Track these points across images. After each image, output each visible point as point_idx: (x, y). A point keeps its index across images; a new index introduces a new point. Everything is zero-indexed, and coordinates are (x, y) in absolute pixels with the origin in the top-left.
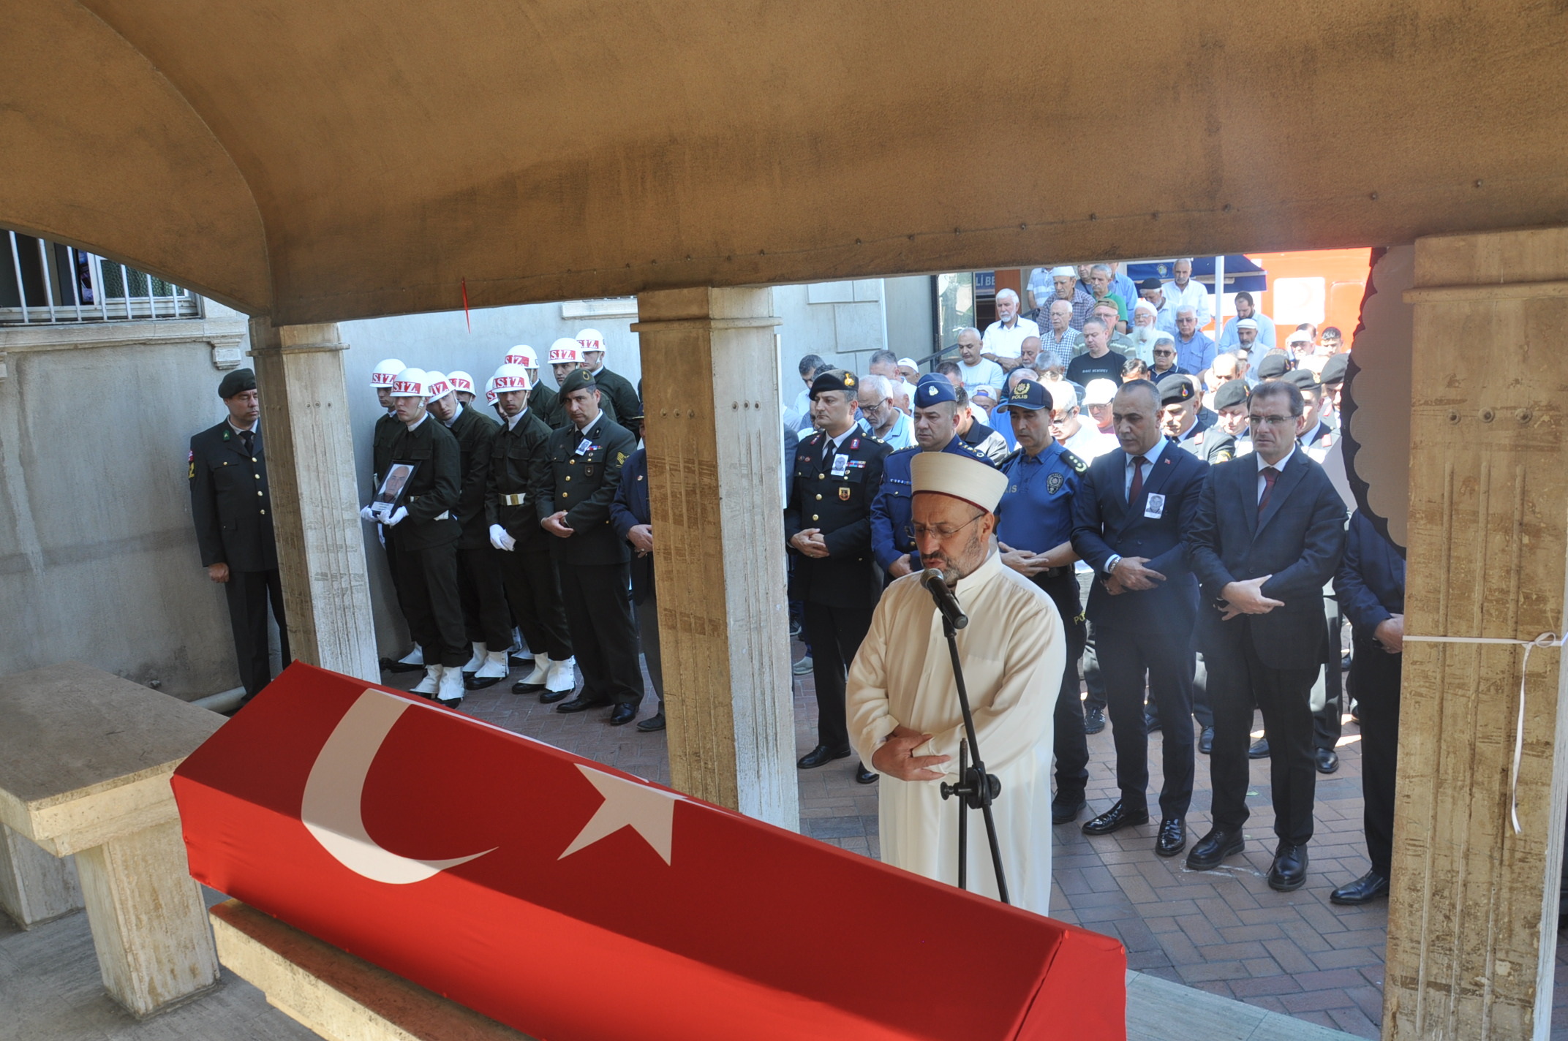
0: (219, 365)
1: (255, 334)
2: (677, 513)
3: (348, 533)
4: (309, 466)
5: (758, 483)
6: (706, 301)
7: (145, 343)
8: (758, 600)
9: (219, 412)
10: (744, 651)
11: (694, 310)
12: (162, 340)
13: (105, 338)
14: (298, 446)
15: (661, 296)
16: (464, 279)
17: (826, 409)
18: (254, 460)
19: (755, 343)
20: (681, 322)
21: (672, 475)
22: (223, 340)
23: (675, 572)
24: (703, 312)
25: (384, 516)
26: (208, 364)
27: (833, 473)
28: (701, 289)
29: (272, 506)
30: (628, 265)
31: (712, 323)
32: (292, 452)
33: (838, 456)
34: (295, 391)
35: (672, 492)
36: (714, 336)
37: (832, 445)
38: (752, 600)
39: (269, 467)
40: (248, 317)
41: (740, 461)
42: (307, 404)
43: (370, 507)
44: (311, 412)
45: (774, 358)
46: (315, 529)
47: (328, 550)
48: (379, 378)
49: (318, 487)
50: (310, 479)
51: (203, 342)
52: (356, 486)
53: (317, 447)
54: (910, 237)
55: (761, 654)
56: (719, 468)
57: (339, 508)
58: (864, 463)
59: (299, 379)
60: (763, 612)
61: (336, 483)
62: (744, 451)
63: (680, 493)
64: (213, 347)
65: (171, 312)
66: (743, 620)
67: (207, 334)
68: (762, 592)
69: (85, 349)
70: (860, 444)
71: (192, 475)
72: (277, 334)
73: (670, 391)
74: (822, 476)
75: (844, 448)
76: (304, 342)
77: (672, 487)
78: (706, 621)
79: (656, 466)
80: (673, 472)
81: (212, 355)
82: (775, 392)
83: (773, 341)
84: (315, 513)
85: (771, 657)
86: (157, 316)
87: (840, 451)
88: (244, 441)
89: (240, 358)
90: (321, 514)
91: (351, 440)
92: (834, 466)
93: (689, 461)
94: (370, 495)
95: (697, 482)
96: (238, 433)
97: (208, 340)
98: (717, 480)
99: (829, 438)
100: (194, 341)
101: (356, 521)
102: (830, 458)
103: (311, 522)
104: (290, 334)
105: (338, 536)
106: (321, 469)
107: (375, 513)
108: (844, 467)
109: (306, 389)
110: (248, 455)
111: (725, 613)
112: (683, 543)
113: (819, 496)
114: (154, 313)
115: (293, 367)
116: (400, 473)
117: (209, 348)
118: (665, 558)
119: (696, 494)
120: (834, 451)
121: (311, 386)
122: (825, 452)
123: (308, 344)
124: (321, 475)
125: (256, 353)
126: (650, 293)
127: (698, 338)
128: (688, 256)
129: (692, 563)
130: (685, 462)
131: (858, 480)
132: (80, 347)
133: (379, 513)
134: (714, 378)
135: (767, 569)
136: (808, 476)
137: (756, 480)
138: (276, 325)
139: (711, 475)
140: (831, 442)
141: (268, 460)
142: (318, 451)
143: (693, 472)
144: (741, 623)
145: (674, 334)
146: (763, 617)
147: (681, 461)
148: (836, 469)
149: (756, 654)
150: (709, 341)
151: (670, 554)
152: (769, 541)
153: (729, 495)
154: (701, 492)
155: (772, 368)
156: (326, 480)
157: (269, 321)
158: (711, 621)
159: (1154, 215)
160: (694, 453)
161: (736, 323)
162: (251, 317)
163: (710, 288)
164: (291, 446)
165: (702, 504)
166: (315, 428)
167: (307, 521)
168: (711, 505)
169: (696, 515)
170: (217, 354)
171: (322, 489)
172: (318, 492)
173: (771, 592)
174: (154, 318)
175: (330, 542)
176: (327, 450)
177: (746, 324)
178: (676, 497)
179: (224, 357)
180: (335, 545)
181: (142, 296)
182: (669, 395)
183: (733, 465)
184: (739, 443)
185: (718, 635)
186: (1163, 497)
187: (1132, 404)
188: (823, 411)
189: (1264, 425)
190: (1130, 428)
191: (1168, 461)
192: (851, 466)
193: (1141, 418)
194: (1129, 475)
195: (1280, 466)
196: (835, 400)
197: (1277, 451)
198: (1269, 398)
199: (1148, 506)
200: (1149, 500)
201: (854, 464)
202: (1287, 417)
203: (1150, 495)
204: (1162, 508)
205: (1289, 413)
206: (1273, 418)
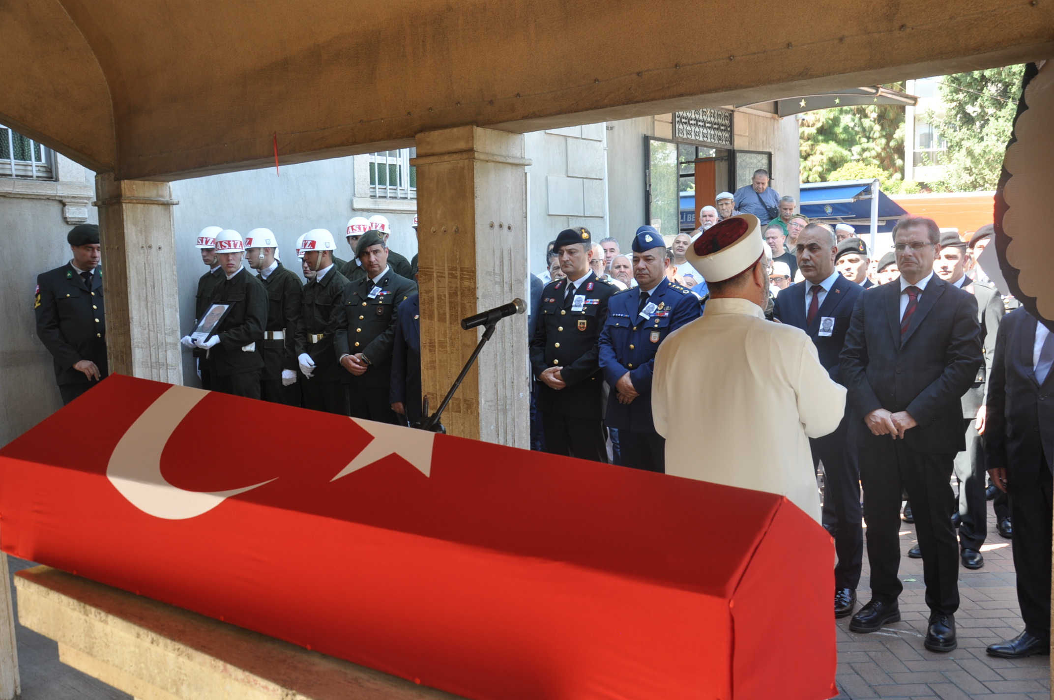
0: (69, 220)
1: (100, 187)
2: (442, 312)
3: (170, 354)
4: (139, 296)
5: (508, 291)
6: (471, 137)
8: (505, 387)
9: (65, 255)
10: (492, 427)
11: (462, 145)
12: (20, 194)
14: (132, 278)
15: (435, 136)
16: (275, 133)
17: (570, 259)
18: (93, 293)
19: (510, 177)
20: (450, 155)
21: (438, 281)
22: (73, 200)
23: (437, 362)
24: (470, 145)
25: (200, 342)
26: (59, 219)
27: (573, 309)
28: (468, 128)
29: (106, 330)
30: (409, 113)
31: (476, 154)
32: (126, 284)
33: (576, 297)
34: (132, 234)
35: (438, 295)
36: (477, 166)
37: (572, 287)
38: (500, 386)
39: (106, 297)
40: (95, 173)
41: (494, 270)
42: (141, 245)
43: (190, 335)
44: (144, 252)
45: (524, 192)
46: (142, 348)
47: (151, 366)
48: (202, 241)
49: (146, 314)
50: (140, 307)
51: (55, 200)
52: (178, 316)
53: (148, 281)
55: (506, 432)
56: (477, 273)
57: (163, 333)
58: (598, 300)
59: (135, 224)
60: (508, 397)
61: (162, 312)
62: (498, 263)
63: (445, 295)
64: (64, 205)
65: (30, 174)
66: (492, 401)
67: (60, 193)
68: (508, 381)
70: (594, 287)
71: (38, 305)
72: (119, 187)
73: (439, 212)
74: (563, 312)
75: (582, 290)
76: (141, 194)
77: (438, 291)
78: (462, 401)
79: (426, 275)
80: (439, 279)
81: (63, 212)
82: (524, 219)
83: (524, 178)
84: (142, 334)
85: (513, 436)
86: (17, 176)
87: (578, 293)
88: (84, 280)
89: (86, 216)
90: (147, 336)
91: (176, 278)
92: (574, 304)
93: (453, 269)
95: (459, 286)
96: (79, 273)
97: (61, 199)
98: (475, 283)
99: (569, 282)
100: (48, 199)
101: (176, 344)
102: (571, 297)
103: (139, 342)
104: (130, 188)
105: (161, 355)
106: (150, 299)
107: (193, 340)
108: (582, 304)
109: (141, 233)
110: (88, 290)
111: (477, 394)
112: (445, 337)
113: (561, 328)
114: (14, 173)
115: (130, 214)
116: (217, 311)
117: (61, 206)
118: (430, 351)
119: (457, 295)
120: (574, 291)
121: (146, 231)
122: (567, 293)
123: (144, 197)
124: (149, 304)
125: (100, 203)
126: (427, 134)
127: (463, 168)
128: (458, 103)
129: (452, 353)
130: (449, 270)
131: (593, 314)
133: (196, 340)
134: (475, 200)
135: (513, 362)
136: (552, 313)
137: (506, 288)
138: (118, 179)
139: (470, 279)
140: (572, 285)
141: (105, 291)
142: (148, 284)
143: (456, 277)
144: (490, 404)
145: (443, 166)
146: (509, 402)
147: (446, 269)
148: (576, 306)
149: (501, 431)
150: (473, 169)
151: (434, 346)
152: (515, 339)
153: (484, 296)
154: (461, 294)
155: (523, 199)
156: (154, 308)
157: (112, 176)
158: (465, 400)
159: (841, 40)
160: (458, 261)
161: (495, 157)
162: (98, 174)
163: (475, 127)
164: (126, 278)
165: (462, 303)
166: (147, 266)
167: (136, 341)
168: (469, 304)
169: (457, 312)
170: (67, 210)
171: (150, 316)
172: (146, 318)
173: (515, 382)
174: (14, 177)
175: (153, 360)
176: (156, 285)
177: (503, 160)
178: (441, 299)
179: (73, 214)
180: (158, 362)
181: (4, 158)
182: (438, 216)
183: (488, 273)
184: (494, 255)
185: (471, 413)
186: (833, 319)
187: (813, 237)
188: (567, 261)
189: (908, 250)
190: (810, 256)
191: (838, 291)
192: (587, 303)
193: (819, 248)
194: (808, 300)
195: (922, 285)
196: (577, 251)
197: (920, 272)
198: (912, 229)
199: (821, 327)
200: (822, 322)
201: (589, 301)
202: (928, 244)
203: (823, 319)
204: (832, 328)
205: (929, 241)
206: (916, 245)
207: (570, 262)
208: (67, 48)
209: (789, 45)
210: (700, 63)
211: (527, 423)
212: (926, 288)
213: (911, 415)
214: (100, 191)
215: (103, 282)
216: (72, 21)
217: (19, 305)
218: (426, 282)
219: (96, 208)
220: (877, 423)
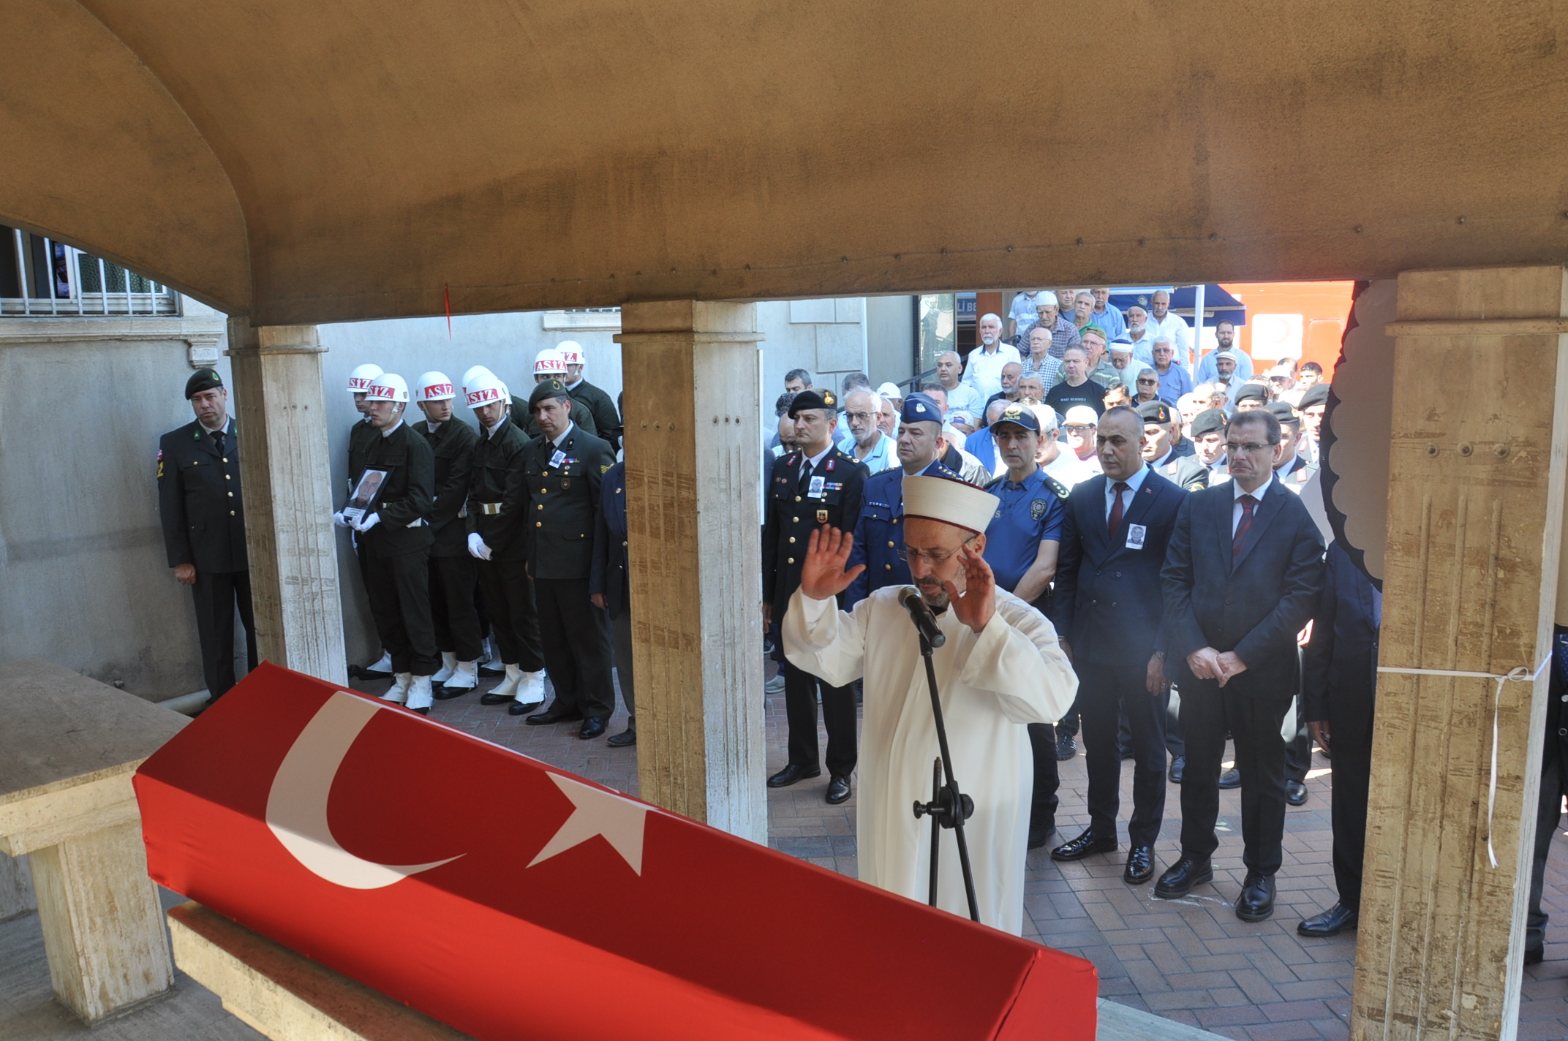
1: (233, 333)
2: (654, 526)
3: (321, 537)
4: (283, 469)
5: (736, 498)
6: (690, 314)
7: (121, 339)
8: (732, 616)
10: (718, 666)
11: (678, 323)
12: (139, 336)
13: (79, 332)
14: (273, 447)
15: (645, 307)
16: (447, 285)
17: (806, 427)
18: (225, 460)
19: (738, 358)
20: (665, 334)
21: (650, 488)
22: (200, 339)
23: (650, 585)
24: (688, 324)
25: (356, 522)
26: (184, 363)
27: (810, 495)
28: (685, 302)
29: (244, 507)
30: (612, 276)
31: (696, 336)
33: (814, 478)
34: (272, 393)
35: (650, 505)
36: (697, 350)
37: (808, 465)
38: (727, 616)
39: (243, 467)
40: (227, 316)
41: (719, 475)
42: (283, 406)
43: (343, 512)
44: (287, 414)
45: (756, 374)
46: (287, 532)
47: (299, 554)
48: (356, 383)
49: (292, 490)
50: (284, 482)
51: (179, 340)
52: (330, 490)
53: (292, 449)
54: (897, 256)
55: (734, 670)
56: (697, 482)
57: (313, 512)
59: (276, 380)
60: (737, 628)
61: (310, 486)
62: (723, 466)
63: (658, 506)
64: (190, 345)
65: (149, 309)
66: (717, 635)
67: (185, 332)
68: (737, 607)
69: (58, 342)
70: (835, 465)
71: (161, 475)
72: (256, 334)
73: (650, 403)
74: (799, 498)
75: (821, 470)
76: (283, 343)
77: (650, 500)
78: (680, 635)
80: (651, 485)
81: (188, 354)
82: (756, 408)
83: (756, 357)
84: (288, 515)
85: (744, 674)
86: (134, 312)
87: (816, 473)
88: (215, 442)
89: (216, 358)
90: (293, 517)
91: (326, 443)
92: (811, 488)
93: (667, 474)
94: (343, 500)
95: (675, 495)
96: (208, 433)
97: (185, 338)
98: (695, 494)
99: (805, 458)
100: (171, 339)
102: (807, 479)
103: (283, 525)
104: (267, 335)
105: (310, 540)
106: (295, 471)
107: (347, 519)
108: (822, 488)
109: (283, 390)
110: (219, 456)
111: (699, 628)
112: (659, 557)
113: (796, 519)
114: (131, 309)
115: (270, 368)
116: (373, 479)
117: (186, 347)
118: (641, 571)
119: (674, 507)
120: (811, 471)
121: (289, 387)
122: (802, 473)
123: (286, 346)
124: (295, 478)
125: (233, 353)
126: (635, 304)
127: (681, 351)
128: (673, 269)
129: (668, 576)
130: (663, 475)
131: (836, 503)
132: (54, 340)
133: (351, 519)
134: (695, 392)
135: (742, 584)
136: (785, 499)
137: (734, 496)
138: (255, 325)
139: (689, 488)
140: (808, 462)
141: (242, 461)
142: (294, 453)
143: (672, 485)
144: (715, 638)
145: (657, 346)
146: (737, 633)
147: (660, 473)
148: (813, 491)
149: (729, 670)
150: (692, 354)
151: (646, 566)
152: (745, 556)
153: (706, 509)
154: (679, 505)
155: (754, 383)
156: (300, 483)
157: (248, 321)
158: (684, 635)
159: (1141, 242)
160: (674, 466)
161: (719, 337)
162: (230, 317)
163: (694, 301)
164: (266, 448)
165: (679, 518)
166: (291, 431)
167: (279, 524)
168: (688, 519)
169: (673, 528)
170: (193, 352)
171: (296, 492)
172: (291, 494)
173: (746, 609)
174: (131, 314)
175: (302, 546)
176: (302, 453)
177: (729, 338)
178: (654, 509)
179: (200, 356)
180: (307, 549)
181: (119, 291)
182: (649, 407)
183: (712, 480)
184: (718, 457)
185: (692, 650)
186: (1144, 528)
187: (1117, 427)
188: (803, 429)
189: (1241, 453)
190: (1113, 451)
191: (1149, 490)
192: (827, 488)
193: (1125, 441)
194: (1110, 501)
195: (1259, 494)
196: (815, 418)
197: (1254, 479)
198: (1247, 426)
199: (1129, 537)
200: (1130, 530)
201: (831, 485)
202: (1264, 445)
203: (1132, 526)
204: (1143, 539)
205: (1266, 442)
206: (1250, 446)
207: (806, 431)
208: (194, 169)
209: (1079, 241)
210: (972, 251)
211: (760, 657)
212: (1264, 497)
213: (1242, 658)
214: (233, 338)
215: (238, 442)
216: (200, 135)
217: (140, 472)
218: (634, 488)
219: (229, 358)
220: (1200, 666)
